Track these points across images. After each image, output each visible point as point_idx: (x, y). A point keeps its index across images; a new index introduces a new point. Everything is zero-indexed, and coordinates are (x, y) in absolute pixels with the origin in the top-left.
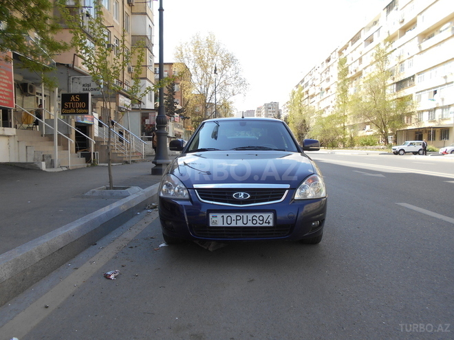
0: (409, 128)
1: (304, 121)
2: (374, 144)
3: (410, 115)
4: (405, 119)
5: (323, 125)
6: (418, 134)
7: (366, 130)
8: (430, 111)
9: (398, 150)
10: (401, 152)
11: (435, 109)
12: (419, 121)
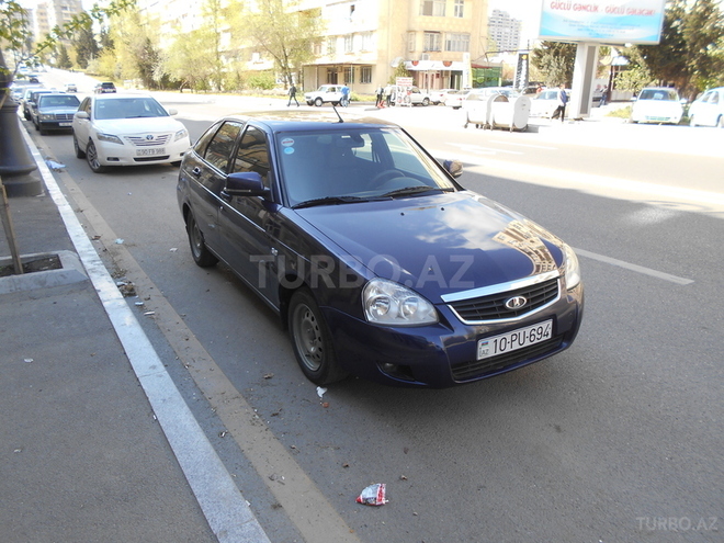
0: (317, 62)
1: (148, 41)
2: (270, 87)
3: (319, 40)
4: (312, 47)
5: (187, 52)
6: (332, 74)
7: (253, 61)
8: (346, 37)
9: (314, 99)
10: (319, 102)
11: (353, 34)
12: (332, 51)
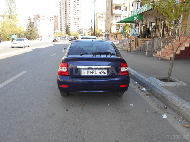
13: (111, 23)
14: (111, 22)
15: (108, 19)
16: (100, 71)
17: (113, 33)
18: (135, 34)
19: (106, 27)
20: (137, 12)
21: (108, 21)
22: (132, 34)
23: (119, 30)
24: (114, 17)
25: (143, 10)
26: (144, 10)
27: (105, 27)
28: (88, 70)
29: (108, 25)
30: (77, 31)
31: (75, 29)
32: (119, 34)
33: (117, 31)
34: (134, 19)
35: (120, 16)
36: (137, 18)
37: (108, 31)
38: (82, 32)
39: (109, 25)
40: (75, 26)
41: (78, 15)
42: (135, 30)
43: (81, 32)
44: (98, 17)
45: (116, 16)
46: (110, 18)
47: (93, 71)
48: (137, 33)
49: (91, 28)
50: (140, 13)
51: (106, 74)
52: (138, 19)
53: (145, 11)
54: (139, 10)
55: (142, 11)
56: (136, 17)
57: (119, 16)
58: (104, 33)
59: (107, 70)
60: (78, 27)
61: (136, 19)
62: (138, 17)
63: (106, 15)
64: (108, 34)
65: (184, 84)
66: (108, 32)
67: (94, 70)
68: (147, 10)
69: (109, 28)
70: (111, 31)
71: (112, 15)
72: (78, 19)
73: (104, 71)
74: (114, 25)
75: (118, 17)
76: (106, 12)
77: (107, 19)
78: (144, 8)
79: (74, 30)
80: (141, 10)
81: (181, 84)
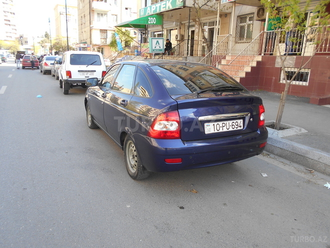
13: (91, 26)
14: (90, 24)
15: (83, 19)
16: (233, 124)
17: (96, 45)
18: (159, 48)
19: (81, 33)
20: (153, 10)
21: (84, 22)
22: (154, 48)
23: (106, 39)
24: (96, 16)
25: (163, 8)
26: (165, 7)
27: (79, 33)
28: (216, 124)
29: (83, 30)
30: (14, 39)
31: (9, 35)
32: (106, 47)
33: (103, 40)
34: (149, 23)
35: (107, 14)
36: (153, 21)
37: (84, 41)
38: (26, 42)
39: (88, 29)
40: (9, 28)
41: (12, 5)
42: (158, 42)
43: (23, 42)
44: (61, 14)
45: (98, 14)
46: (87, 17)
47: (224, 125)
48: (162, 48)
49: (45, 34)
50: (158, 11)
51: (242, 128)
52: (155, 23)
53: (167, 9)
54: (156, 8)
55: (162, 10)
56: (152, 18)
57: (105, 14)
58: (78, 46)
59: (242, 120)
60: (14, 31)
61: (152, 23)
62: (154, 18)
63: (79, 9)
64: (86, 46)
65: (304, 131)
66: (85, 43)
67: (225, 122)
68: (171, 8)
69: (86, 36)
70: (91, 42)
71: (91, 10)
72: (14, 14)
73: (239, 121)
74: (96, 29)
75: (102, 15)
76: (79, 5)
77: (82, 17)
78: (166, 4)
79: (7, 37)
80: (160, 7)
81: (300, 130)
